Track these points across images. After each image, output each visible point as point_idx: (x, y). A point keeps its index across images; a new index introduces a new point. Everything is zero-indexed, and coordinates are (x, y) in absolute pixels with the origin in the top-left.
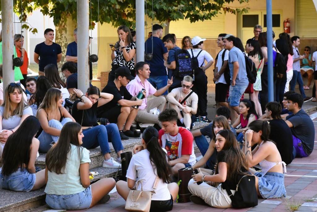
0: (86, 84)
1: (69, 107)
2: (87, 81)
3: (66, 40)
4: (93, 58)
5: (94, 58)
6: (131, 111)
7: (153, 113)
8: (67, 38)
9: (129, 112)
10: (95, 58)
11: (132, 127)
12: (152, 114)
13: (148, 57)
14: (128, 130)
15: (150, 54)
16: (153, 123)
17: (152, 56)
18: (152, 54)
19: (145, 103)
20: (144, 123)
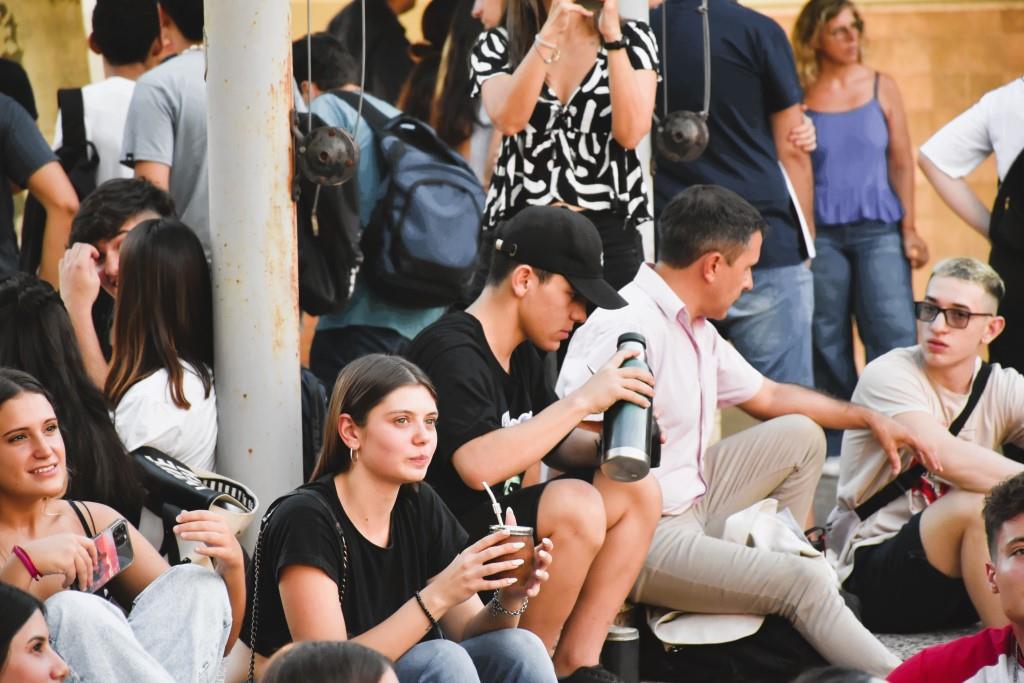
0: (278, 344)
1: (157, 511)
2: (279, 322)
3: (8, 31)
4: (325, 155)
5: (332, 153)
6: (609, 530)
7: (751, 543)
8: (17, 20)
9: (599, 536)
10: (340, 154)
11: (610, 648)
12: (742, 546)
13: (680, 135)
14: (585, 669)
15: (688, 113)
16: (758, 615)
17: (705, 127)
18: (705, 113)
19: (696, 472)
20: (681, 614)
